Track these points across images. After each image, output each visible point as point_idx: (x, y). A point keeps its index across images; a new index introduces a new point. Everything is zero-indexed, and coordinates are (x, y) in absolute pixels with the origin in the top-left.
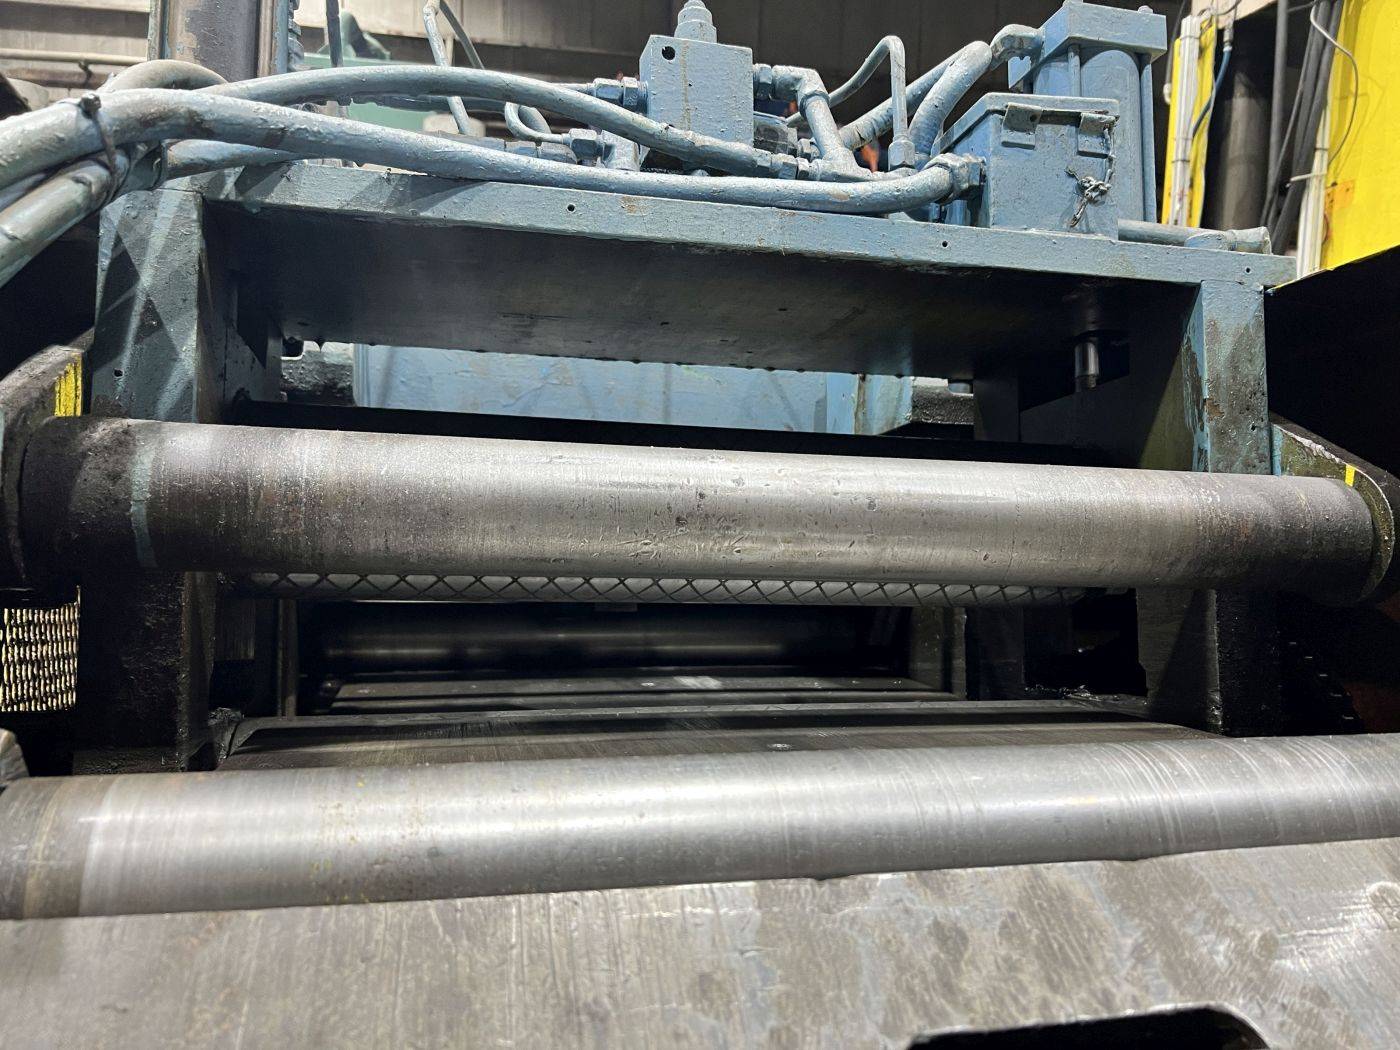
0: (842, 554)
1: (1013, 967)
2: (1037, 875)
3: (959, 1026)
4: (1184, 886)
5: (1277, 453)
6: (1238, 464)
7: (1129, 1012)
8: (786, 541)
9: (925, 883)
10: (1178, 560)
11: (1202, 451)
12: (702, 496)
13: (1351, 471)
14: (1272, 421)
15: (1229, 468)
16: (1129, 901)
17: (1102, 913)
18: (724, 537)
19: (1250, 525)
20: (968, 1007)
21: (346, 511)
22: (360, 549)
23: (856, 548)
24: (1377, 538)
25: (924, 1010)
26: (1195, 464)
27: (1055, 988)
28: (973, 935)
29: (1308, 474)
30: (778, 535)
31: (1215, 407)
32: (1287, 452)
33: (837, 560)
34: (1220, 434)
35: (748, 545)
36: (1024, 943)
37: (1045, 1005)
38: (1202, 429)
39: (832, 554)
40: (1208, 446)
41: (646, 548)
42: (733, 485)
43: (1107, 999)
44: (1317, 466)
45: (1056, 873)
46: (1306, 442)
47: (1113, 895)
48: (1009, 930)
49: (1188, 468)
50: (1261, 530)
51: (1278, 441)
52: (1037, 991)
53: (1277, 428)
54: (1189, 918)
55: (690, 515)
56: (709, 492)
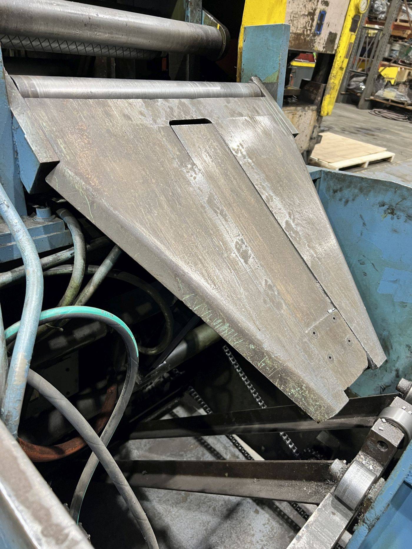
0: (120, 38)
1: (180, 113)
2: (180, 100)
3: (175, 119)
4: (200, 103)
5: (203, 18)
6: (195, 21)
7: (195, 118)
8: (108, 33)
9: (165, 101)
10: (186, 46)
11: (188, 16)
12: (90, 18)
13: (219, 25)
14: (203, 9)
15: (193, 22)
16: (194, 105)
17: (190, 106)
18: (95, 31)
19: (200, 38)
20: (175, 117)
21: (8, 15)
22: (10, 27)
23: (123, 37)
24: (222, 43)
25: (170, 117)
26: (186, 20)
27: (186, 115)
28: (174, 108)
29: (210, 25)
30: (107, 31)
31: (191, 3)
32: (205, 18)
33: (118, 40)
34: (192, 12)
35: (100, 34)
36: (181, 109)
37: (185, 117)
38: (188, 9)
39: (118, 38)
40: (189, 15)
41: (77, 32)
42: (96, 16)
43: (192, 117)
44: (212, 23)
45: (183, 100)
46: (210, 16)
47: (191, 104)
48: (178, 107)
49: (184, 21)
50: (202, 39)
51: (203, 15)
52: (184, 116)
53: (203, 11)
54: (201, 107)
55: (88, 24)
56: (91, 18)
